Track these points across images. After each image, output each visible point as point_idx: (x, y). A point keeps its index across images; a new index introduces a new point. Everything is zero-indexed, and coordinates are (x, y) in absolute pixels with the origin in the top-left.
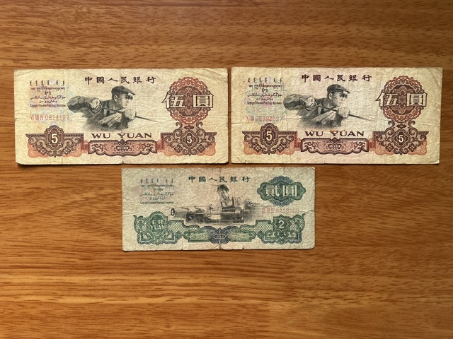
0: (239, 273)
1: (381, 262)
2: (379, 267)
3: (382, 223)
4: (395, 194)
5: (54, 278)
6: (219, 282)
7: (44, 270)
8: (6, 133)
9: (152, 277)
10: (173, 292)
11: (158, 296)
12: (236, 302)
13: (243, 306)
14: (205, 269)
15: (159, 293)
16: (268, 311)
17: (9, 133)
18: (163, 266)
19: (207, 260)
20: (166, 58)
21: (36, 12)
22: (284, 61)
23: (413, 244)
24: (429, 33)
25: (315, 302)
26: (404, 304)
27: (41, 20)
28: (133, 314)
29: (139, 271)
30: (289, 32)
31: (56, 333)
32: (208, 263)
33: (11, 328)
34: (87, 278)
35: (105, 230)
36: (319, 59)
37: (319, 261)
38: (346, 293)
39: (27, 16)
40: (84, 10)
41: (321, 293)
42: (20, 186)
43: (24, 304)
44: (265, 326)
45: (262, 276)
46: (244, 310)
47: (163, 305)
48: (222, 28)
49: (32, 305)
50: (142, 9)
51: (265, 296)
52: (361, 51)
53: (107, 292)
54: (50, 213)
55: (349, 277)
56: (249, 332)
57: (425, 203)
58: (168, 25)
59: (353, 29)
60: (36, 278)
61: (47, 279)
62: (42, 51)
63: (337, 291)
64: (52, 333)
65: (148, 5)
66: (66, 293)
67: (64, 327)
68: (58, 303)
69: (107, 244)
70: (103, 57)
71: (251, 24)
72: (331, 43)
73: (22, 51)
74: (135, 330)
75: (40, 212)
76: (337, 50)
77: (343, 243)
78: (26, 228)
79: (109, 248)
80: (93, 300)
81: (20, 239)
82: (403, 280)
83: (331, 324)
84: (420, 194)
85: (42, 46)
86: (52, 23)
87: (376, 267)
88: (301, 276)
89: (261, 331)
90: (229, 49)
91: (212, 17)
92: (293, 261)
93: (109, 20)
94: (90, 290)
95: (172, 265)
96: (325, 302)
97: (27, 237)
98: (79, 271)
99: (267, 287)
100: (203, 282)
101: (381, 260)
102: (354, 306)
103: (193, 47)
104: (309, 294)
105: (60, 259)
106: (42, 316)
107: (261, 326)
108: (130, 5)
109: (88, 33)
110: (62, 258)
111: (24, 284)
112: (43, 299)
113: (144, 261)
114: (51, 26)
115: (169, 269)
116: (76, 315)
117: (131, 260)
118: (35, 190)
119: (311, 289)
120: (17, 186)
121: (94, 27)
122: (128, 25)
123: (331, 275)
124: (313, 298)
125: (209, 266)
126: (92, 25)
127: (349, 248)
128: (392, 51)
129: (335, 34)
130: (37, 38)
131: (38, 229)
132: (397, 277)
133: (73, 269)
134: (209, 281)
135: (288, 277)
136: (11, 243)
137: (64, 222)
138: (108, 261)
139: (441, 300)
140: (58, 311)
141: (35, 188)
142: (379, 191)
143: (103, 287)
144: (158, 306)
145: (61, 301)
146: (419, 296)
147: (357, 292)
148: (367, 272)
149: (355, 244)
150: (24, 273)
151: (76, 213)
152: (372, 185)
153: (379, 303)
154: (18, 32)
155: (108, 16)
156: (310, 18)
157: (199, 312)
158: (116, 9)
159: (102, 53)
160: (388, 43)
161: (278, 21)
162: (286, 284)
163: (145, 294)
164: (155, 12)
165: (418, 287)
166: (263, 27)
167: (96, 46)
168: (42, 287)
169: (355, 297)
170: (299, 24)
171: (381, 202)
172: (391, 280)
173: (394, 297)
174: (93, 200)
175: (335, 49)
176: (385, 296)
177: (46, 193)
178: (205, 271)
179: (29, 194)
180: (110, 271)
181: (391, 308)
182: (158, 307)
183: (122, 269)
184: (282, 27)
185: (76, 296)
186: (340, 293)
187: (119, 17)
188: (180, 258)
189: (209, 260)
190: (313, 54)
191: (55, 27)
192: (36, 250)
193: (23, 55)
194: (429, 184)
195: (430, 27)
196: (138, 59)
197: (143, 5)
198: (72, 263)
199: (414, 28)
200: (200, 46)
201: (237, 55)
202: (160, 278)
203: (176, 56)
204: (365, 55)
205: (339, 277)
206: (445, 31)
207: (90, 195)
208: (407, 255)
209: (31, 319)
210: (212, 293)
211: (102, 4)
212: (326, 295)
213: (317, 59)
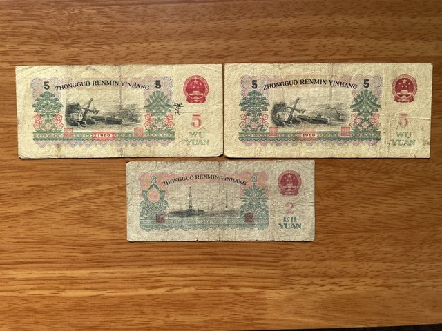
0: (236, 262)
1: (375, 248)
2: (373, 253)
3: (375, 209)
4: (387, 180)
5: (56, 272)
6: (217, 272)
7: (46, 265)
8: (6, 134)
9: (151, 269)
10: (171, 283)
11: (157, 287)
12: (233, 291)
13: (240, 295)
14: (202, 259)
15: (158, 284)
16: (265, 299)
17: (8, 134)
18: (160, 257)
19: (203, 250)
20: (156, 55)
21: (30, 15)
22: (272, 53)
23: (406, 229)
24: (415, 21)
25: (311, 289)
26: (399, 289)
27: (35, 23)
28: (134, 305)
29: (138, 263)
30: (276, 24)
31: (59, 325)
32: (204, 254)
33: (16, 322)
34: (88, 272)
35: (104, 224)
36: (307, 50)
37: (313, 248)
38: (342, 280)
39: (21, 20)
40: (76, 11)
41: (316, 280)
42: (21, 184)
43: (29, 299)
44: (263, 314)
45: (258, 265)
46: (242, 299)
47: (163, 296)
48: (211, 24)
49: (35, 299)
50: (131, 8)
51: (262, 284)
52: (347, 41)
53: (108, 285)
54: (50, 209)
55: (344, 263)
56: (247, 320)
57: (417, 188)
58: (157, 23)
59: (339, 19)
60: (39, 272)
61: (49, 274)
62: (38, 53)
63: (333, 278)
64: (56, 326)
65: (138, 4)
66: (68, 287)
67: (67, 320)
68: (61, 297)
69: (107, 238)
70: (95, 56)
71: (238, 18)
72: (318, 33)
73: (18, 54)
74: (136, 321)
75: (40, 209)
76: (324, 41)
77: (337, 230)
78: (28, 225)
79: (108, 242)
80: (94, 293)
81: (22, 235)
82: (397, 266)
83: (328, 310)
84: (411, 180)
85: (37, 48)
86: (45, 25)
87: (370, 252)
88: (296, 264)
89: (258, 319)
90: (218, 44)
91: (199, 13)
92: (288, 249)
93: (101, 21)
94: (91, 283)
95: (170, 257)
96: (320, 288)
97: (30, 234)
98: (80, 265)
99: (263, 275)
100: (199, 273)
101: (375, 246)
102: (350, 292)
103: (182, 43)
104: (305, 281)
105: (61, 254)
106: (45, 309)
107: (259, 314)
108: (121, 5)
109: (80, 33)
110: (63, 253)
111: (28, 279)
112: (46, 293)
113: (142, 253)
114: (44, 29)
115: (167, 261)
116: (79, 308)
117: (130, 253)
118: (35, 188)
119: (306, 276)
120: (18, 184)
121: (86, 28)
122: (119, 24)
123: (325, 262)
124: (308, 285)
125: (206, 256)
126: (84, 25)
127: (343, 235)
128: (379, 39)
129: (321, 25)
130: (32, 40)
131: (39, 226)
132: (392, 262)
133: (74, 263)
134: (206, 271)
135: (283, 265)
136: (14, 240)
137: (64, 218)
138: (107, 254)
139: (436, 284)
140: (61, 305)
141: (35, 186)
142: (371, 178)
143: (103, 280)
144: (157, 296)
145: (64, 294)
146: (414, 280)
147: (352, 279)
148: (361, 258)
149: (348, 230)
150: (27, 269)
151: (75, 209)
152: (364, 172)
153: (374, 289)
154: (14, 36)
155: (99, 17)
156: (296, 10)
157: (197, 301)
158: (107, 9)
159: (95, 52)
160: (374, 31)
161: (264, 14)
162: (282, 272)
163: (144, 286)
164: (145, 11)
165: (413, 271)
166: (250, 21)
167: (89, 46)
168: (45, 282)
169: (350, 283)
170: (286, 16)
171: (373, 188)
172: (385, 266)
173: (389, 282)
174: (92, 196)
175: (323, 40)
176: (380, 281)
177: (46, 190)
178: (202, 261)
179: (29, 192)
180: (110, 264)
181: (386, 293)
182: (158, 298)
183: (121, 262)
184: (269, 20)
185: (77, 289)
186: (335, 280)
187: (110, 17)
188: (177, 249)
189: (206, 250)
190: (300, 45)
191: (49, 29)
192: (38, 246)
193: (19, 57)
194: (420, 170)
195: (415, 14)
196: (129, 57)
197: (132, 4)
198: (73, 258)
199: (400, 16)
200: (190, 42)
201: (226, 49)
202: (159, 269)
203: (166, 52)
204: (351, 44)
205: (333, 263)
206: (431, 18)
207: (89, 191)
208: (400, 240)
209: (36, 312)
210: (209, 283)
211: (92, 5)
212: (321, 282)
213: (305, 50)
